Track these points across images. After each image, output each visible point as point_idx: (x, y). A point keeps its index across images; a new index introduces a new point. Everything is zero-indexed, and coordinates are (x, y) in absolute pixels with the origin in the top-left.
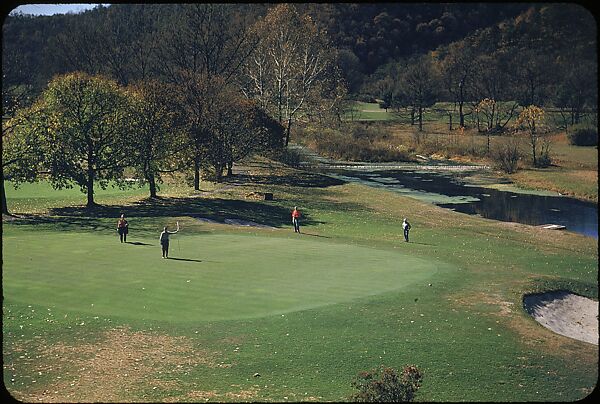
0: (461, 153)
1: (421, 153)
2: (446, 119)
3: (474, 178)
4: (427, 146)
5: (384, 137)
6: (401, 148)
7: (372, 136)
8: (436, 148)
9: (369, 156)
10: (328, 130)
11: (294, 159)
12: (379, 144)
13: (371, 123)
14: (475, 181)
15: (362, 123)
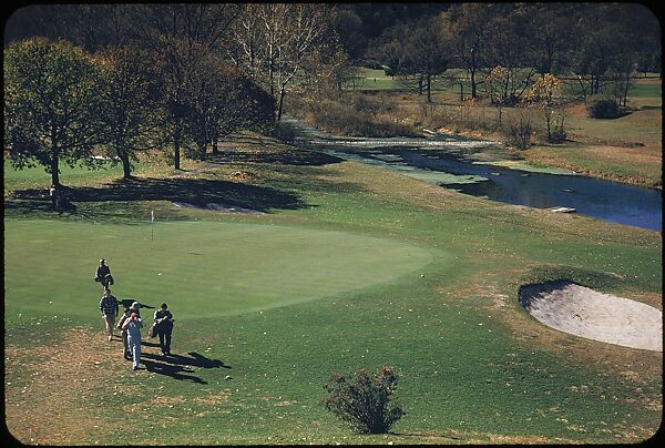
0: (471, 127)
1: (429, 127)
2: (457, 88)
3: (483, 155)
4: (435, 119)
5: (389, 109)
6: (406, 121)
7: (374, 109)
8: (445, 122)
9: (371, 131)
10: (326, 101)
11: (288, 135)
12: (383, 118)
13: (374, 93)
14: (484, 158)
15: (365, 92)
